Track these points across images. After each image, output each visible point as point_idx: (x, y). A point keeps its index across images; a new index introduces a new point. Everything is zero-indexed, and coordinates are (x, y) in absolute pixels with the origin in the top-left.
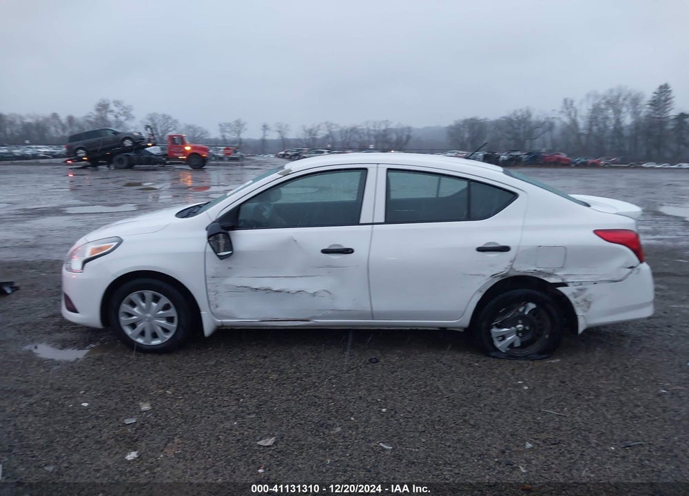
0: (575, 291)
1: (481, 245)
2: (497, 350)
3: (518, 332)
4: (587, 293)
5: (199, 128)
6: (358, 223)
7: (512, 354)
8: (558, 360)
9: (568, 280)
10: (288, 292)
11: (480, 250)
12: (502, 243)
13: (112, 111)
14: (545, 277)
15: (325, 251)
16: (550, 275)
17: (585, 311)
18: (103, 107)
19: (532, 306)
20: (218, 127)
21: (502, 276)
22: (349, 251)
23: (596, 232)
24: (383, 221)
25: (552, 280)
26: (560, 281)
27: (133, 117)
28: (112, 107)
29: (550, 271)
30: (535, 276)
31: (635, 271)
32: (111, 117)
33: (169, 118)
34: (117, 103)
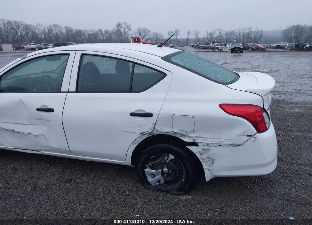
0: (201, 150)
1: (133, 111)
2: (149, 183)
3: (163, 173)
4: (210, 153)
5: (159, 34)
6: (60, 92)
7: (158, 189)
8: (190, 197)
9: (198, 141)
10: (23, 133)
11: (133, 114)
12: (148, 111)
13: (123, 27)
14: (181, 136)
15: (38, 110)
16: (184, 136)
17: (209, 166)
18: (119, 25)
19: (172, 157)
20: (168, 33)
21: (150, 134)
22: (51, 110)
23: (221, 106)
24: (75, 90)
25: (186, 140)
26: (192, 141)
27: (131, 30)
28: (123, 25)
29: (184, 133)
30: (174, 135)
31: (252, 139)
32: (122, 30)
33: (146, 29)
34: (125, 24)
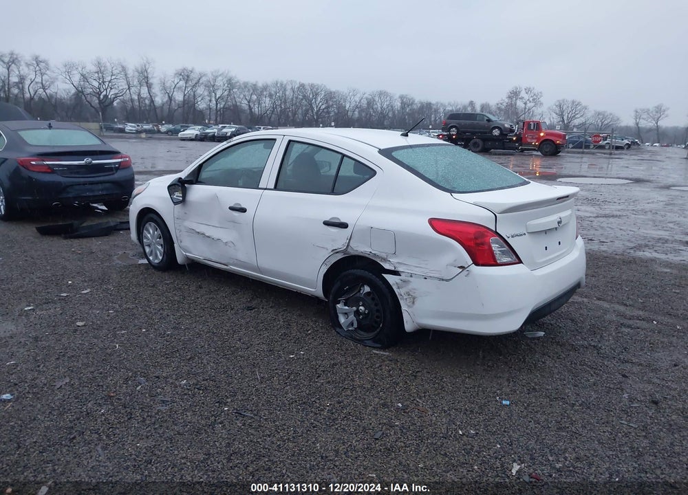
0: (398, 281)
1: (327, 219)
2: (340, 326)
3: (357, 313)
4: (410, 287)
6: (258, 188)
7: (350, 336)
8: (387, 354)
9: (400, 269)
10: (213, 239)
11: (327, 223)
12: (343, 220)
13: (522, 98)
14: (382, 261)
15: (232, 209)
16: (385, 260)
17: (409, 306)
18: (515, 94)
19: (367, 289)
21: (344, 252)
22: (243, 210)
23: (433, 222)
24: (273, 187)
25: (387, 266)
26: (393, 269)
27: (541, 104)
28: (523, 94)
29: (384, 256)
30: (374, 259)
31: (465, 272)
